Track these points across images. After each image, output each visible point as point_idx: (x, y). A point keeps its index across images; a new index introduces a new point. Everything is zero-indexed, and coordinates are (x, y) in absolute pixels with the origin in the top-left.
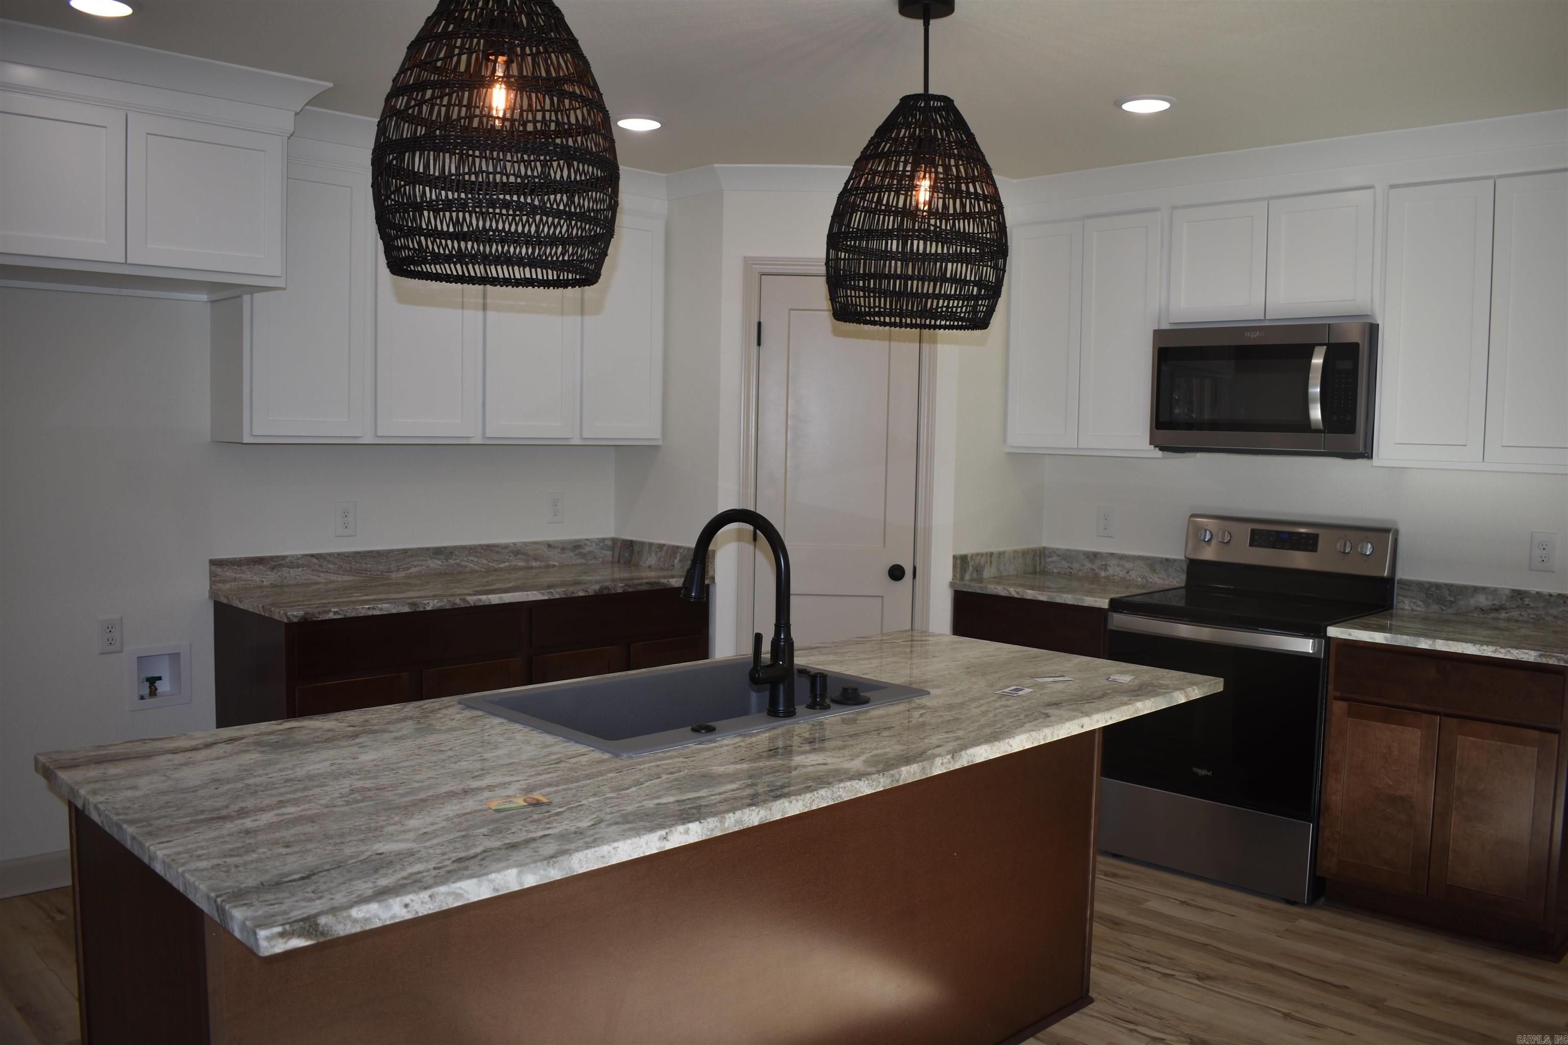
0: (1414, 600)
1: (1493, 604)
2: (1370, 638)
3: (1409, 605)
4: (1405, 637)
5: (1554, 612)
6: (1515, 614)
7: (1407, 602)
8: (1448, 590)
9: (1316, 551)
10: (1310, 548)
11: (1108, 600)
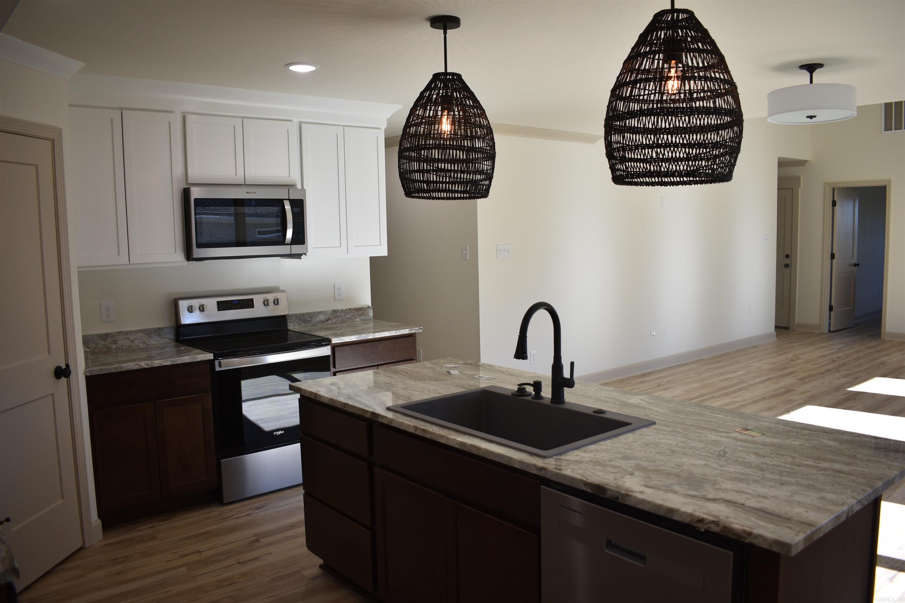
0: (294, 324)
1: (326, 318)
2: (350, 339)
3: (292, 326)
4: (363, 335)
5: (348, 316)
6: (334, 320)
7: (291, 325)
8: (308, 315)
9: (253, 307)
10: (250, 306)
11: (212, 354)
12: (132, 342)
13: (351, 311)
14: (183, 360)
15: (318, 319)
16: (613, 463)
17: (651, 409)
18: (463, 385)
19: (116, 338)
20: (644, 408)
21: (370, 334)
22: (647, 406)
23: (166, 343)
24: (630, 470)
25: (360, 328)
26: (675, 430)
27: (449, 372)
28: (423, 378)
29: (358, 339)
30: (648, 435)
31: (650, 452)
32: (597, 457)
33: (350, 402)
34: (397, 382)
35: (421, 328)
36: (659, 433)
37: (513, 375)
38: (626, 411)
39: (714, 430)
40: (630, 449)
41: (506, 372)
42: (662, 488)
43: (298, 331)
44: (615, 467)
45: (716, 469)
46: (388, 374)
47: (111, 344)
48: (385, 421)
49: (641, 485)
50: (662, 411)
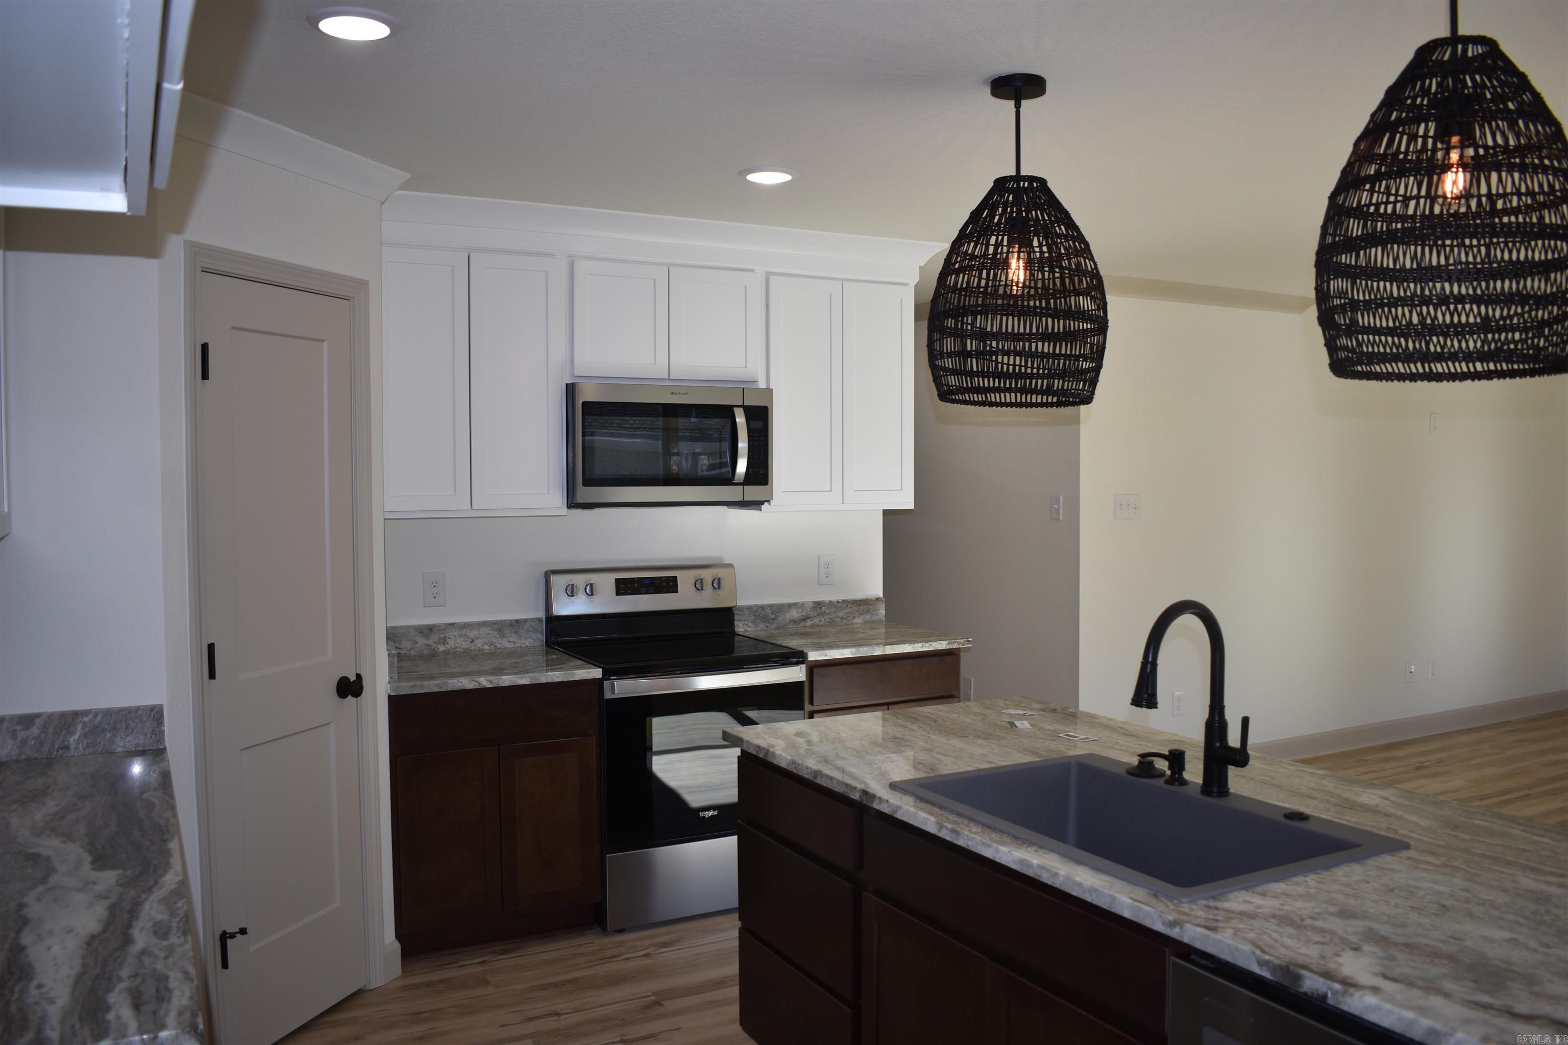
0: (746, 623)
1: (802, 616)
2: (841, 655)
3: (743, 627)
4: (865, 649)
7: (741, 625)
8: (771, 610)
9: (677, 592)
10: (672, 589)
11: (600, 670)
12: (472, 642)
13: (847, 606)
14: (551, 677)
15: (788, 616)
16: (1319, 923)
17: (1401, 818)
18: (1037, 749)
19: (446, 635)
20: (1388, 815)
21: (876, 648)
22: (1393, 811)
23: (527, 647)
24: (1353, 939)
25: (861, 635)
26: (1450, 864)
27: (1012, 724)
28: (962, 733)
29: (856, 654)
30: (1393, 870)
31: (1397, 906)
32: (1287, 908)
33: (827, 771)
34: (915, 737)
35: (969, 641)
36: (1416, 868)
37: (1133, 736)
38: (1349, 819)
39: (1532, 869)
40: (1355, 897)
41: (1119, 729)
42: (1420, 983)
43: (752, 635)
44: (1323, 931)
45: (1535, 951)
46: (900, 721)
47: (436, 643)
48: (884, 808)
49: (1375, 974)
50: (1425, 823)
